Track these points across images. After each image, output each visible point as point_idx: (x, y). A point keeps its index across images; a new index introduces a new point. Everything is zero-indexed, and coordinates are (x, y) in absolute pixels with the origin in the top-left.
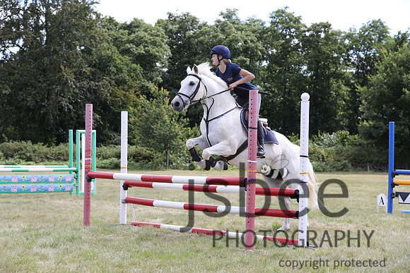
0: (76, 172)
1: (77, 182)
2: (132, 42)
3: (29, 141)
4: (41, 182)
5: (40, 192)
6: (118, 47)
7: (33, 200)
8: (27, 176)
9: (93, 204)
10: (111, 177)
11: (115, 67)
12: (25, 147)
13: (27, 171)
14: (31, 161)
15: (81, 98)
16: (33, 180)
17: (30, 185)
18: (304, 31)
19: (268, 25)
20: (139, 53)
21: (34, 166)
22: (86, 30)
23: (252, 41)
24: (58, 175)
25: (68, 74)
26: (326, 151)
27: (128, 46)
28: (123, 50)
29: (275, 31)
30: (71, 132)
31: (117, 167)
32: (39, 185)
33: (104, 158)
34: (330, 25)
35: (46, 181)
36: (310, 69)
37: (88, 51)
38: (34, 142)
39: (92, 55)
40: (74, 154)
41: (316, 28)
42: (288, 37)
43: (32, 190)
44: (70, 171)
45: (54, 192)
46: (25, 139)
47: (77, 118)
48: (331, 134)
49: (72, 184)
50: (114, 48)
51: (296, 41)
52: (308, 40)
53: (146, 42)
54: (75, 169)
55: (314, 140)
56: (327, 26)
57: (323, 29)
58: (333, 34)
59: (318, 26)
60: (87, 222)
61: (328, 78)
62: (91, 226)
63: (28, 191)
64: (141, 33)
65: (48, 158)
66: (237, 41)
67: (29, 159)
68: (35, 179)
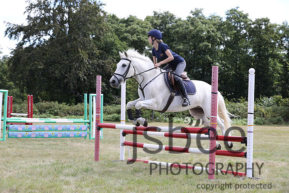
0: (89, 123)
1: (90, 131)
2: (128, 32)
3: (56, 102)
4: (65, 130)
5: (64, 137)
6: (119, 36)
7: (59, 143)
8: (55, 126)
9: (101, 146)
10: (114, 127)
11: (117, 49)
12: (54, 106)
13: (55, 123)
14: (58, 115)
15: (92, 72)
16: (59, 129)
17: (58, 132)
18: (250, 24)
19: (224, 20)
20: (133, 40)
21: (60, 119)
22: (96, 24)
23: (213, 31)
24: (77, 126)
25: (83, 54)
26: (265, 110)
27: (126, 35)
28: (122, 38)
29: (229, 24)
30: (86, 95)
31: (118, 120)
32: (63, 132)
33: (109, 114)
34: (269, 20)
35: (69, 130)
36: (254, 51)
37: (97, 39)
38: (60, 102)
39: (100, 41)
40: (88, 111)
41: (259, 22)
42: (239, 28)
43: (59, 136)
44: (85, 123)
45: (74, 137)
46: (54, 100)
47: (90, 86)
48: (269, 98)
49: (86, 132)
50: (116, 36)
51: (244, 31)
52: (253, 31)
53: (138, 32)
54: (88, 121)
55: (257, 102)
56: (266, 21)
57: (264, 23)
58: (271, 26)
59: (260, 20)
60: (97, 158)
61: (267, 57)
62: (100, 161)
63: (56, 136)
64: (135, 26)
65: (69, 114)
66: (203, 31)
67: (56, 114)
68: (61, 129)
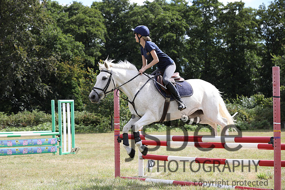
0: (59, 136)
1: (60, 144)
4: (31, 145)
5: (31, 153)
6: (62, 27)
13: (20, 136)
15: (32, 72)
16: (24, 144)
17: (22, 148)
18: (222, 9)
20: (82, 33)
21: (25, 132)
27: (72, 26)
32: (29, 148)
34: (243, 4)
35: (35, 144)
41: (232, 7)
42: (208, 14)
43: (24, 152)
45: (42, 153)
48: (249, 97)
49: (56, 146)
50: (58, 29)
51: (215, 18)
52: (225, 17)
54: (58, 133)
56: (240, 5)
57: (238, 8)
58: (246, 12)
59: (234, 4)
63: (21, 153)
68: (26, 143)
